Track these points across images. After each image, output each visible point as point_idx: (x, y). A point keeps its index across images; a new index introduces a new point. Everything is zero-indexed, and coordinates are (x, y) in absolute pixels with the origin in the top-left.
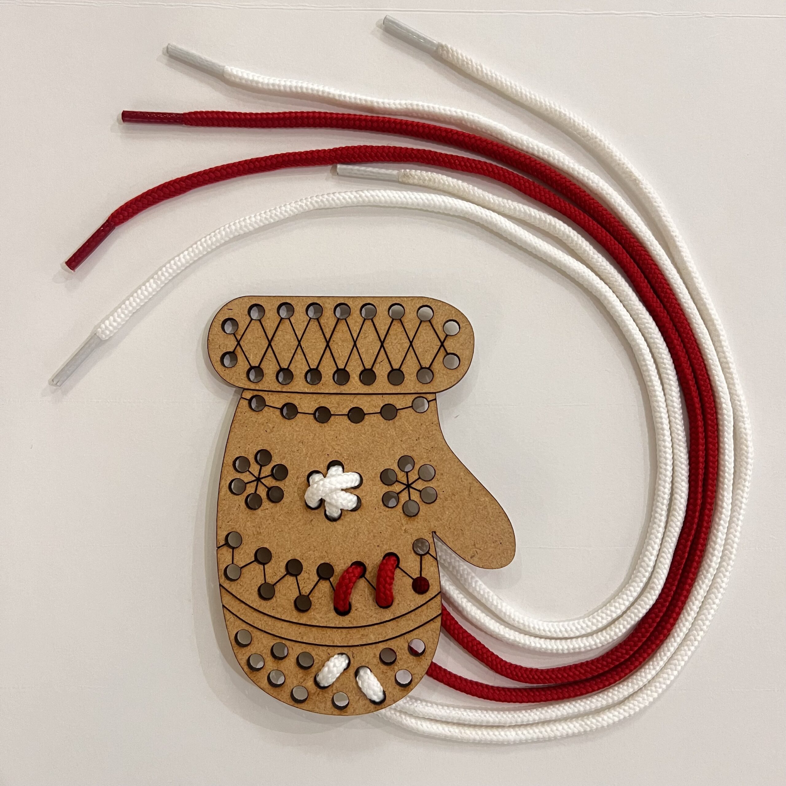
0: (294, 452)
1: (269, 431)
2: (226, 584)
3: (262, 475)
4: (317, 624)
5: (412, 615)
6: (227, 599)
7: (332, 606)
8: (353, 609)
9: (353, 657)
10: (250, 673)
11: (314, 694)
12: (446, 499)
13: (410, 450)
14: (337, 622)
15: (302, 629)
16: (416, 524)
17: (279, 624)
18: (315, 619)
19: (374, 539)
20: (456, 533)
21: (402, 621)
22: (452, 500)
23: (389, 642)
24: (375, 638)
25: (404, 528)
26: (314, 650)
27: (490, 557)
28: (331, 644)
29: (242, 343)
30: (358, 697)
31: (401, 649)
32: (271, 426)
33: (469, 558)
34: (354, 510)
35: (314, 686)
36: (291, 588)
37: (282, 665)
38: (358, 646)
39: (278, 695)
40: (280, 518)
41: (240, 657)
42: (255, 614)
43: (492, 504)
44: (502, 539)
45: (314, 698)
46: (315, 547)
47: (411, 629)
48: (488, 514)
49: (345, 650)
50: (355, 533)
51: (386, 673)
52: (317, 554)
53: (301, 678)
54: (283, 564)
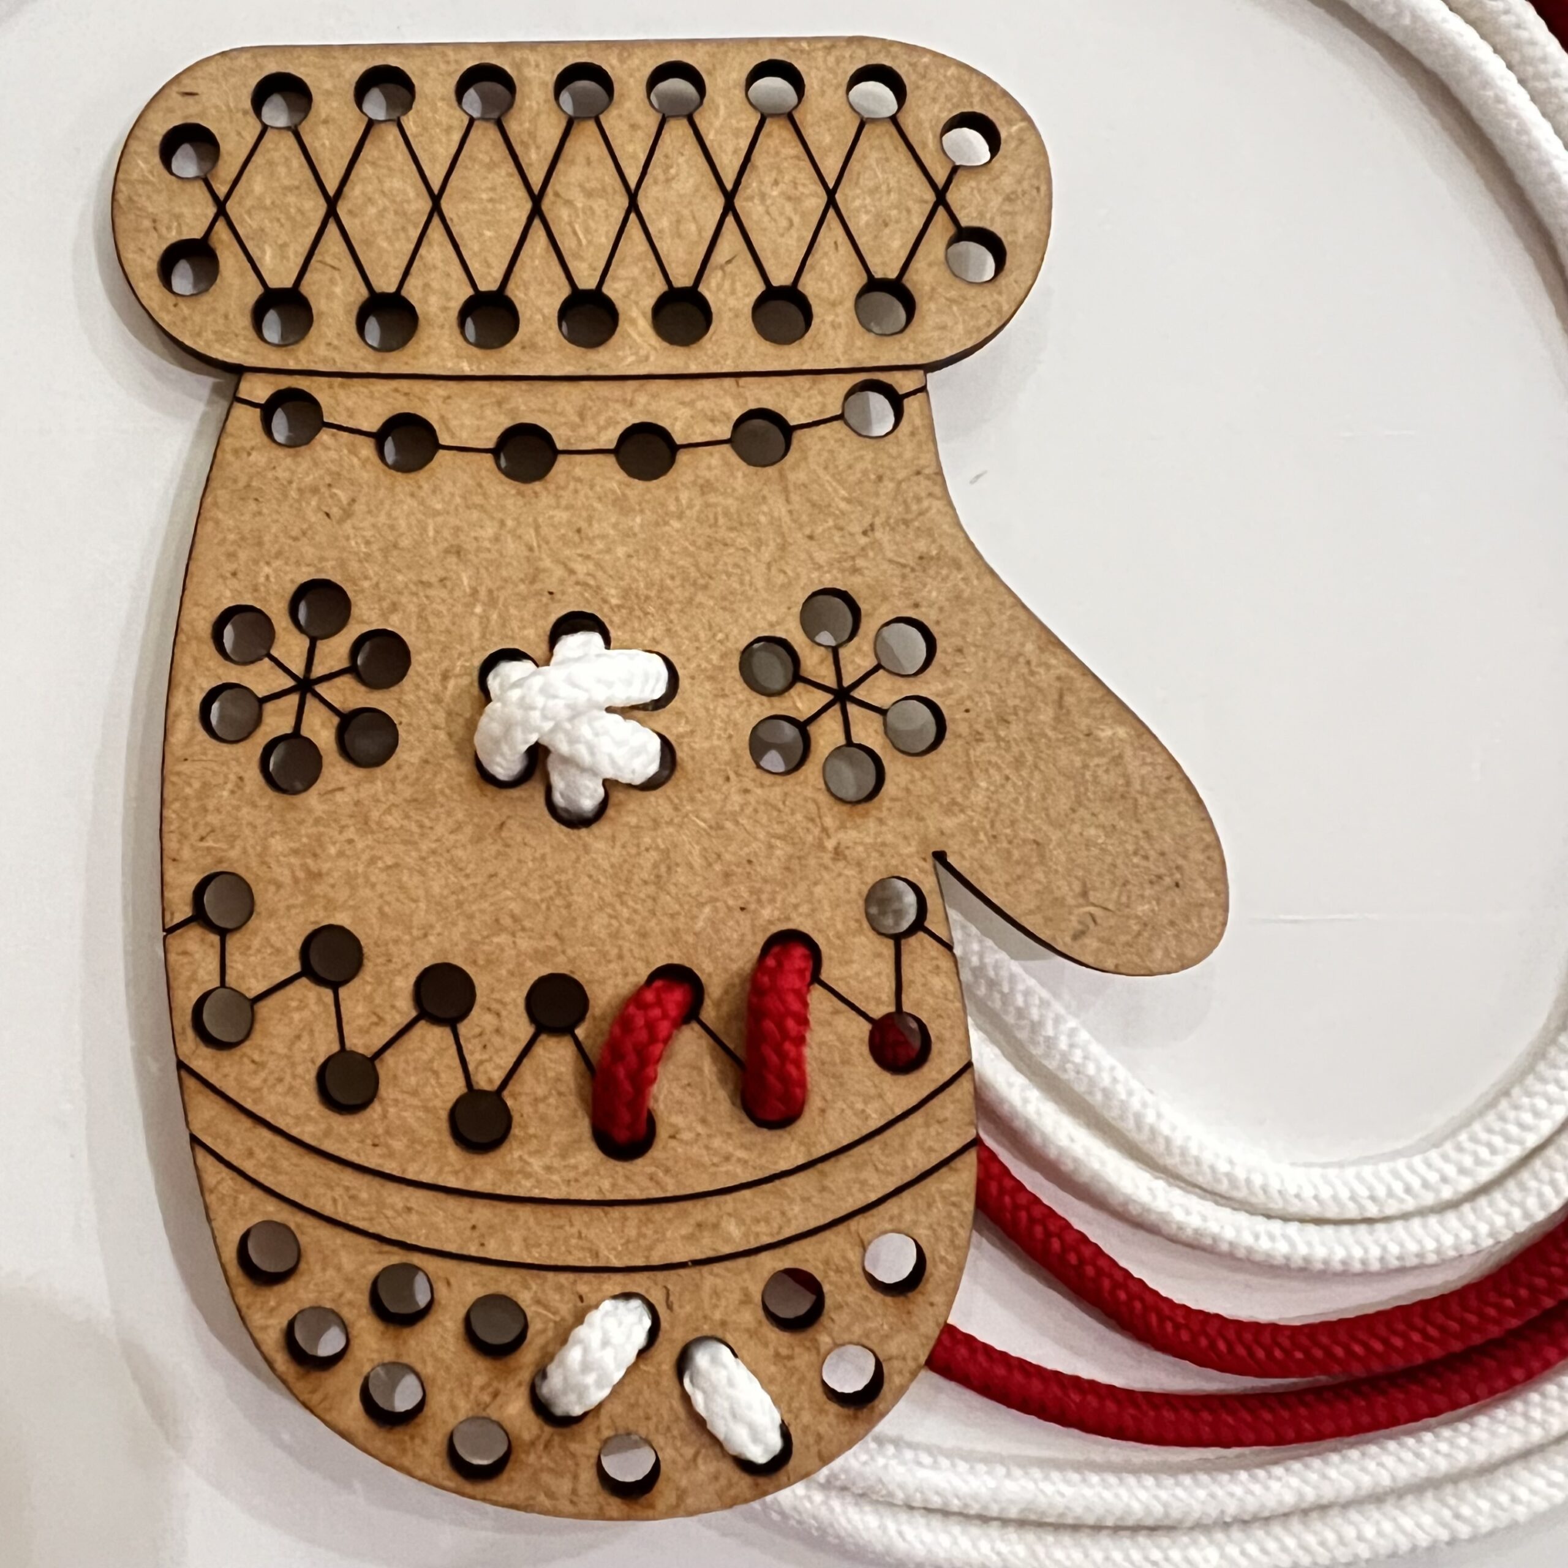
0: (428, 585)
1: (335, 511)
2: (203, 1060)
3: (318, 671)
4: (536, 1193)
5: (874, 1146)
6: (207, 1110)
7: (584, 1126)
8: (662, 1132)
9: (670, 1307)
10: (298, 1379)
11: (533, 1443)
12: (979, 738)
13: (842, 571)
14: (606, 1184)
15: (483, 1212)
16: (872, 824)
17: (396, 1196)
18: (528, 1176)
19: (727, 884)
20: (1016, 855)
21: (840, 1172)
22: (998, 739)
23: (794, 1248)
24: (746, 1235)
25: (830, 844)
26: (527, 1287)
27: (1139, 934)
28: (590, 1262)
29: (231, 207)
30: (689, 1452)
31: (838, 1271)
32: (343, 496)
33: (1068, 940)
34: (651, 785)
35: (530, 1416)
36: (435, 1065)
37: (412, 1343)
38: (682, 1265)
39: (404, 1451)
40: (390, 820)
41: (257, 1318)
42: (311, 1163)
43: (1142, 747)
44: (1179, 868)
45: (532, 1458)
46: (515, 918)
47: (873, 1197)
48: (1128, 784)
49: (639, 1283)
50: (656, 866)
51: (790, 1358)
52: (525, 944)
53: (482, 1388)
54: (405, 984)
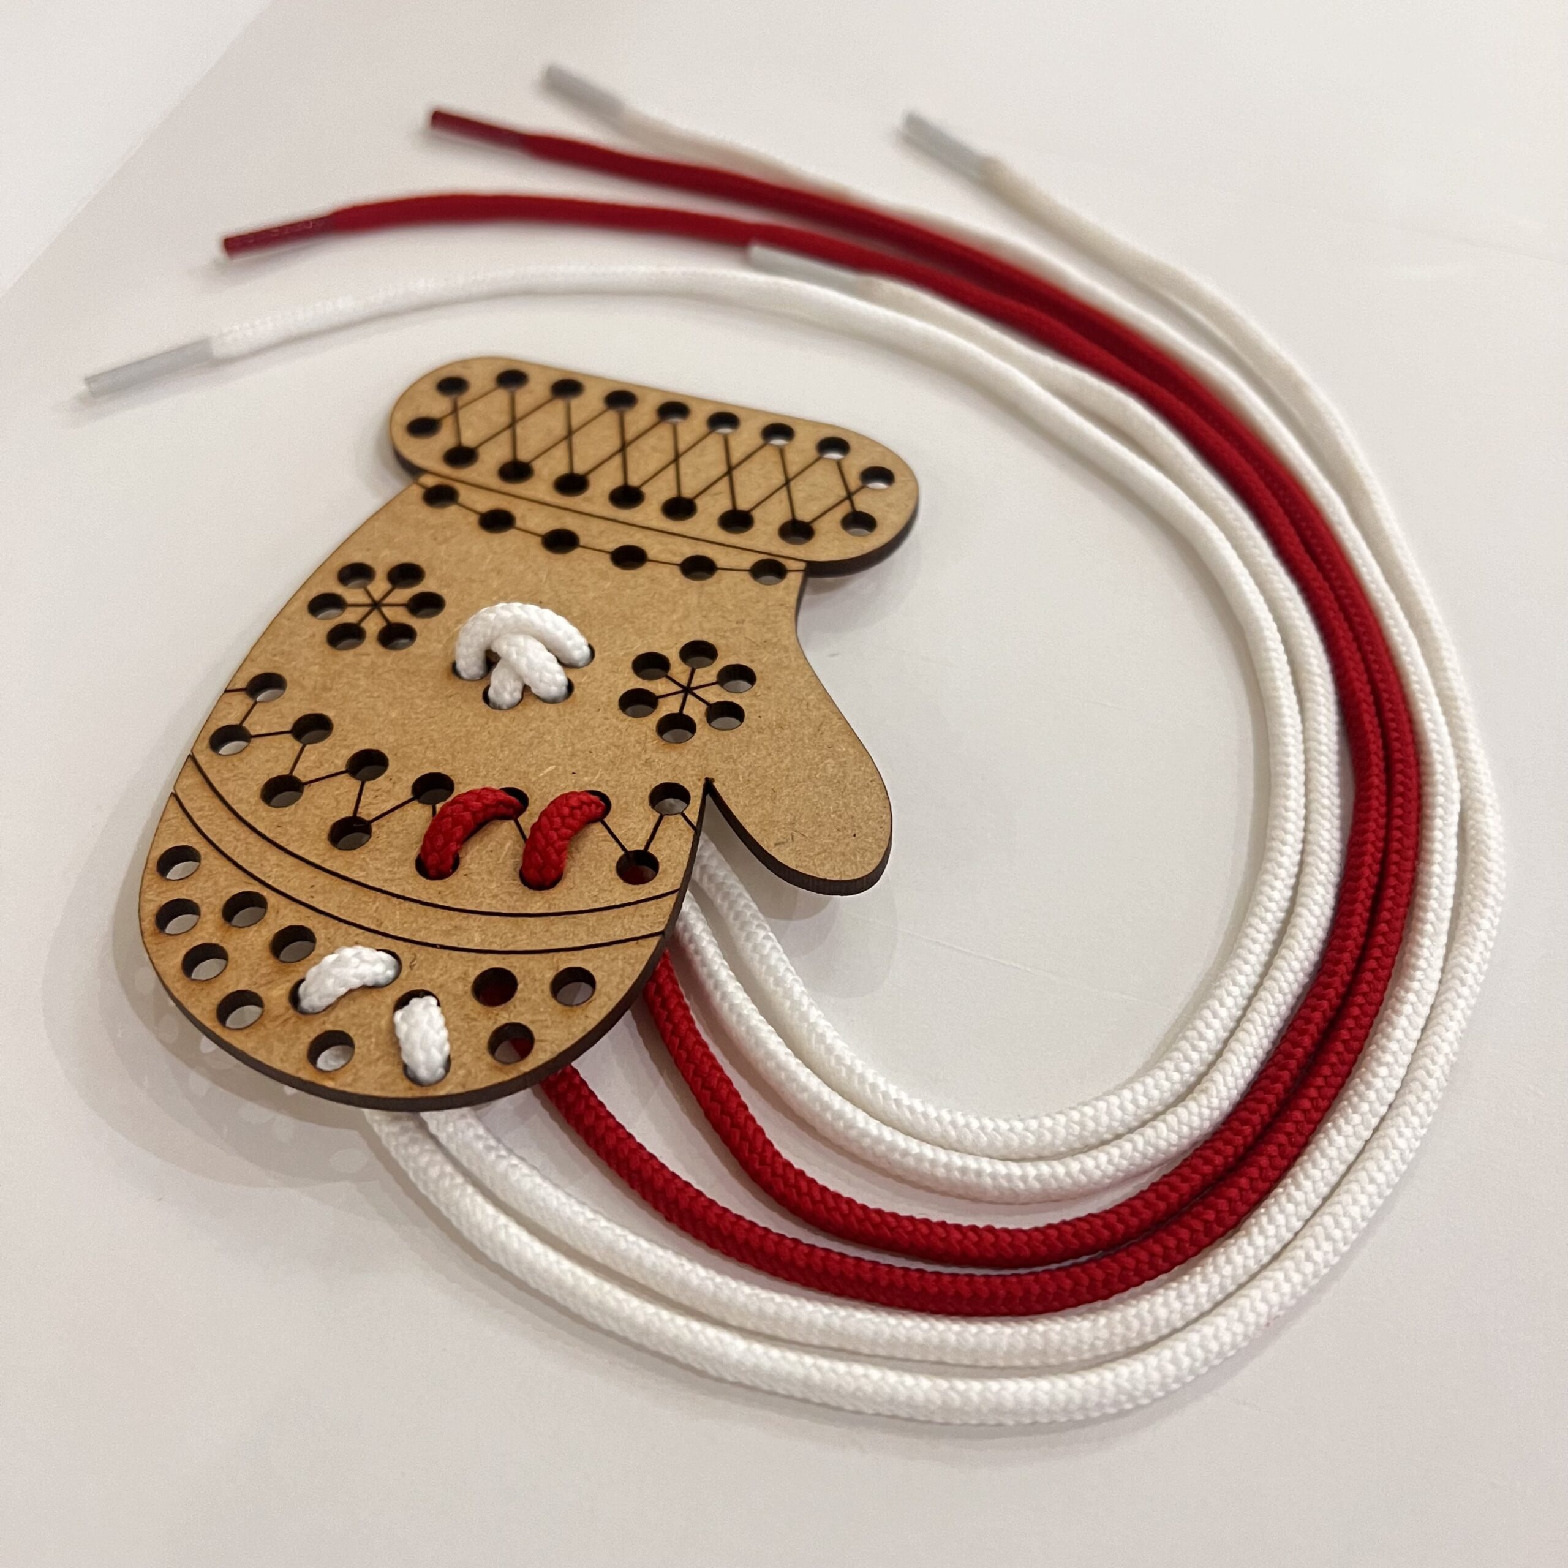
3: (388, 601)
9: (411, 967)
14: (409, 888)
29: (461, 412)
34: (552, 700)
